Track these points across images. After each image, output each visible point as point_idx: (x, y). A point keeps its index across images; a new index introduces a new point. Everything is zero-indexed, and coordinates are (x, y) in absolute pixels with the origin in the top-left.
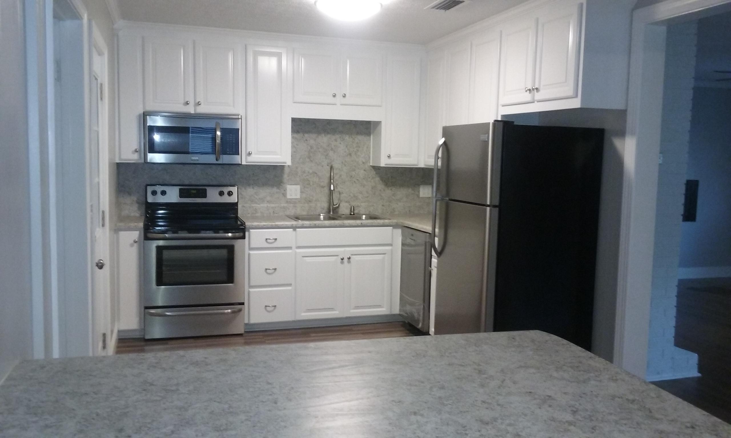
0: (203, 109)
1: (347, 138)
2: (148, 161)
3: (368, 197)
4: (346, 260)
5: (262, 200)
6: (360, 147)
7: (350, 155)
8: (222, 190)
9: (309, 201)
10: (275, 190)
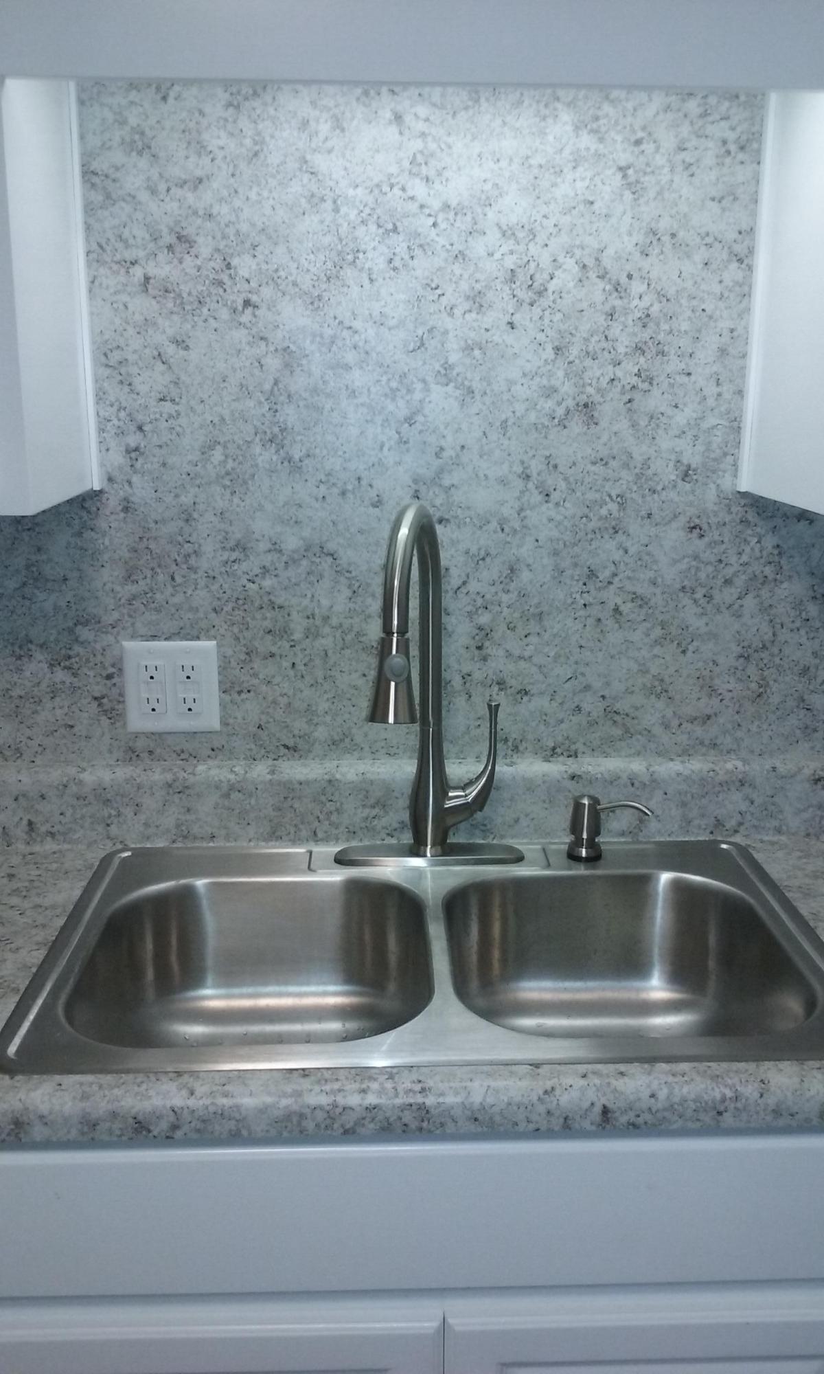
3: (707, 717)
10: (37, 673)
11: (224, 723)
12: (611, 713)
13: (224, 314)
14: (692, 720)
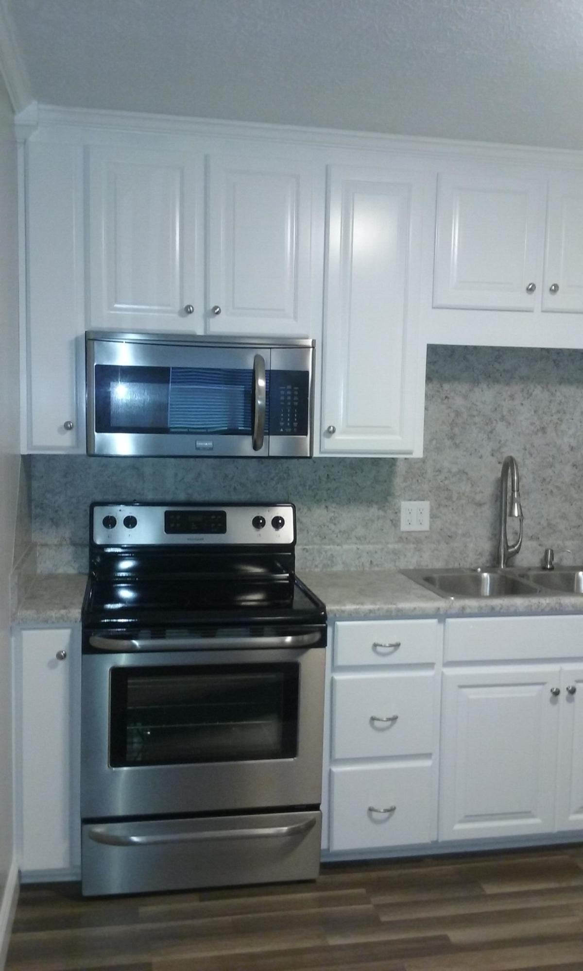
1: (537, 391)
2: (96, 451)
3: (579, 526)
4: (564, 694)
5: (346, 534)
6: (565, 413)
7: (544, 430)
8: (260, 515)
9: (449, 536)
10: (374, 511)
11: (430, 528)
12: (549, 525)
13: (439, 400)
14: (574, 527)
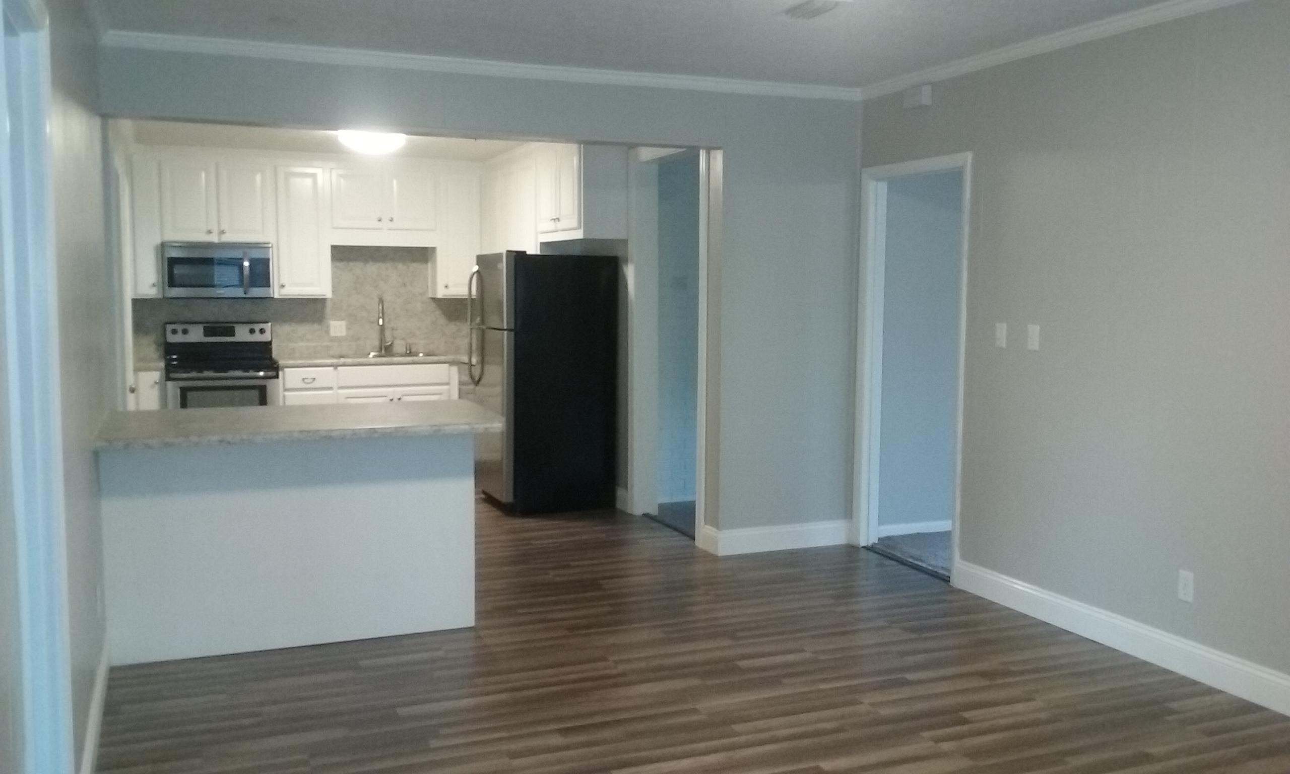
0: (228, 238)
2: (168, 296)
3: (427, 333)
5: (301, 338)
6: (416, 276)
7: (404, 285)
8: (253, 328)
9: (357, 338)
10: (316, 326)
11: (346, 333)
